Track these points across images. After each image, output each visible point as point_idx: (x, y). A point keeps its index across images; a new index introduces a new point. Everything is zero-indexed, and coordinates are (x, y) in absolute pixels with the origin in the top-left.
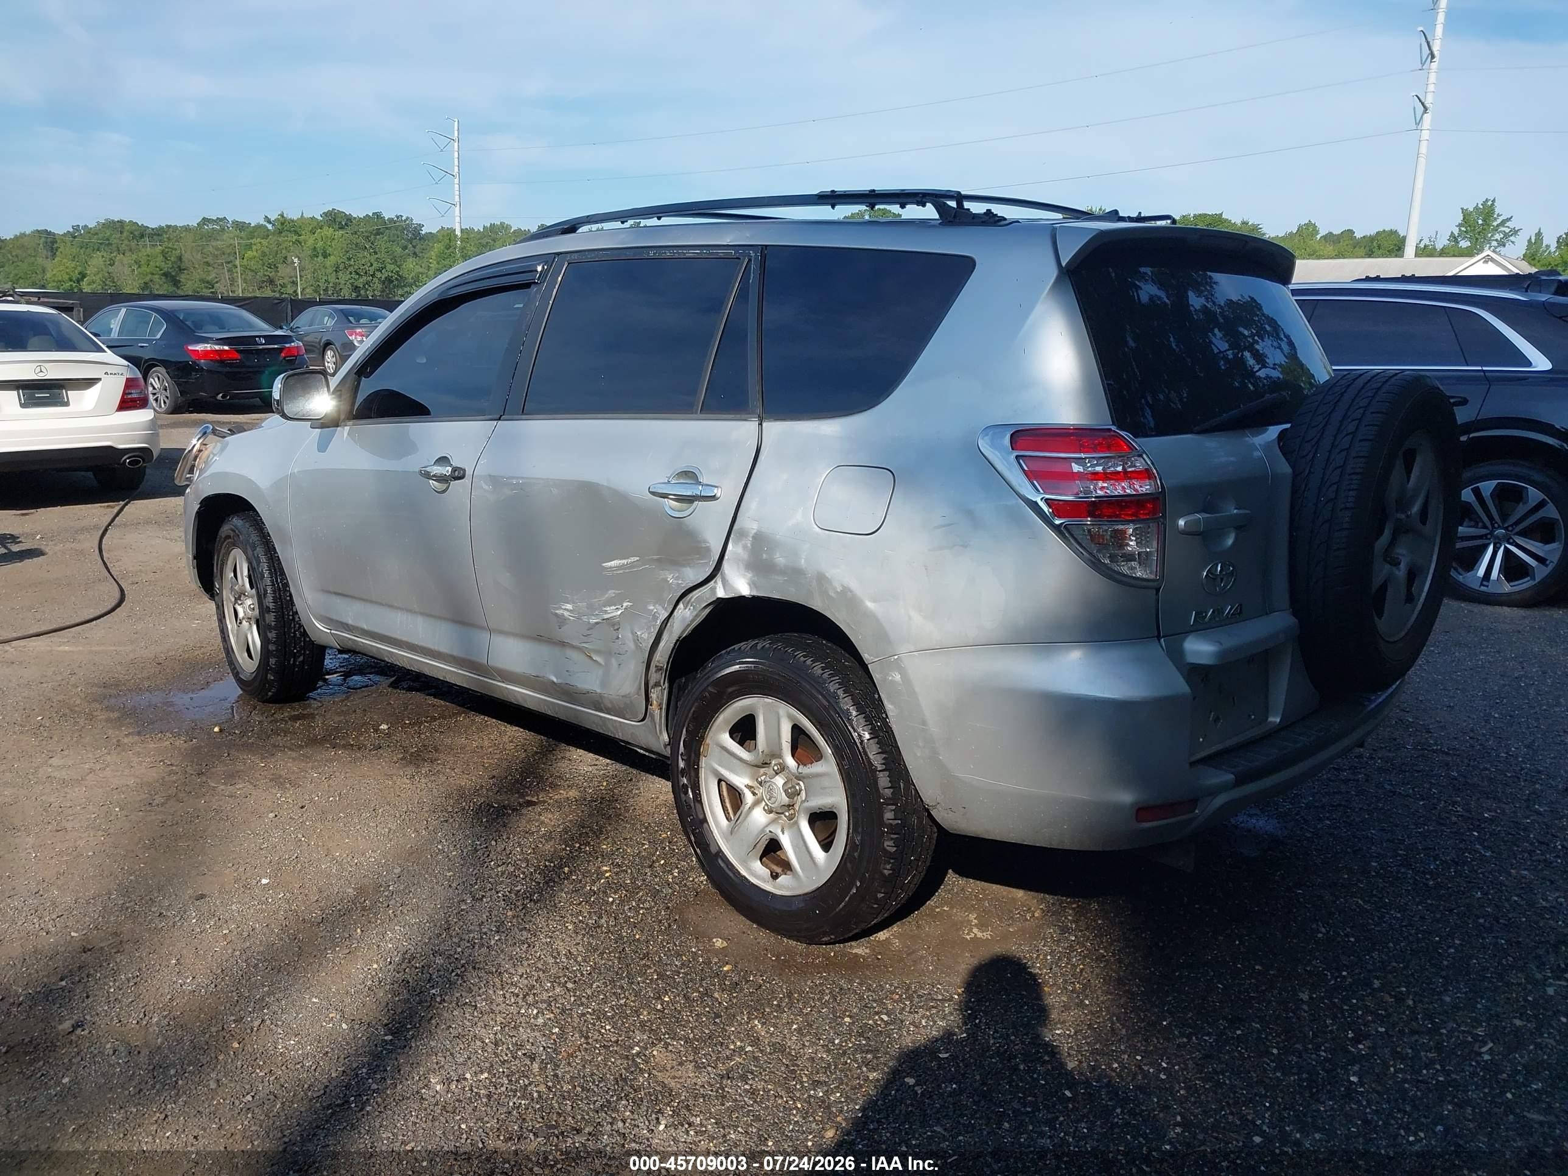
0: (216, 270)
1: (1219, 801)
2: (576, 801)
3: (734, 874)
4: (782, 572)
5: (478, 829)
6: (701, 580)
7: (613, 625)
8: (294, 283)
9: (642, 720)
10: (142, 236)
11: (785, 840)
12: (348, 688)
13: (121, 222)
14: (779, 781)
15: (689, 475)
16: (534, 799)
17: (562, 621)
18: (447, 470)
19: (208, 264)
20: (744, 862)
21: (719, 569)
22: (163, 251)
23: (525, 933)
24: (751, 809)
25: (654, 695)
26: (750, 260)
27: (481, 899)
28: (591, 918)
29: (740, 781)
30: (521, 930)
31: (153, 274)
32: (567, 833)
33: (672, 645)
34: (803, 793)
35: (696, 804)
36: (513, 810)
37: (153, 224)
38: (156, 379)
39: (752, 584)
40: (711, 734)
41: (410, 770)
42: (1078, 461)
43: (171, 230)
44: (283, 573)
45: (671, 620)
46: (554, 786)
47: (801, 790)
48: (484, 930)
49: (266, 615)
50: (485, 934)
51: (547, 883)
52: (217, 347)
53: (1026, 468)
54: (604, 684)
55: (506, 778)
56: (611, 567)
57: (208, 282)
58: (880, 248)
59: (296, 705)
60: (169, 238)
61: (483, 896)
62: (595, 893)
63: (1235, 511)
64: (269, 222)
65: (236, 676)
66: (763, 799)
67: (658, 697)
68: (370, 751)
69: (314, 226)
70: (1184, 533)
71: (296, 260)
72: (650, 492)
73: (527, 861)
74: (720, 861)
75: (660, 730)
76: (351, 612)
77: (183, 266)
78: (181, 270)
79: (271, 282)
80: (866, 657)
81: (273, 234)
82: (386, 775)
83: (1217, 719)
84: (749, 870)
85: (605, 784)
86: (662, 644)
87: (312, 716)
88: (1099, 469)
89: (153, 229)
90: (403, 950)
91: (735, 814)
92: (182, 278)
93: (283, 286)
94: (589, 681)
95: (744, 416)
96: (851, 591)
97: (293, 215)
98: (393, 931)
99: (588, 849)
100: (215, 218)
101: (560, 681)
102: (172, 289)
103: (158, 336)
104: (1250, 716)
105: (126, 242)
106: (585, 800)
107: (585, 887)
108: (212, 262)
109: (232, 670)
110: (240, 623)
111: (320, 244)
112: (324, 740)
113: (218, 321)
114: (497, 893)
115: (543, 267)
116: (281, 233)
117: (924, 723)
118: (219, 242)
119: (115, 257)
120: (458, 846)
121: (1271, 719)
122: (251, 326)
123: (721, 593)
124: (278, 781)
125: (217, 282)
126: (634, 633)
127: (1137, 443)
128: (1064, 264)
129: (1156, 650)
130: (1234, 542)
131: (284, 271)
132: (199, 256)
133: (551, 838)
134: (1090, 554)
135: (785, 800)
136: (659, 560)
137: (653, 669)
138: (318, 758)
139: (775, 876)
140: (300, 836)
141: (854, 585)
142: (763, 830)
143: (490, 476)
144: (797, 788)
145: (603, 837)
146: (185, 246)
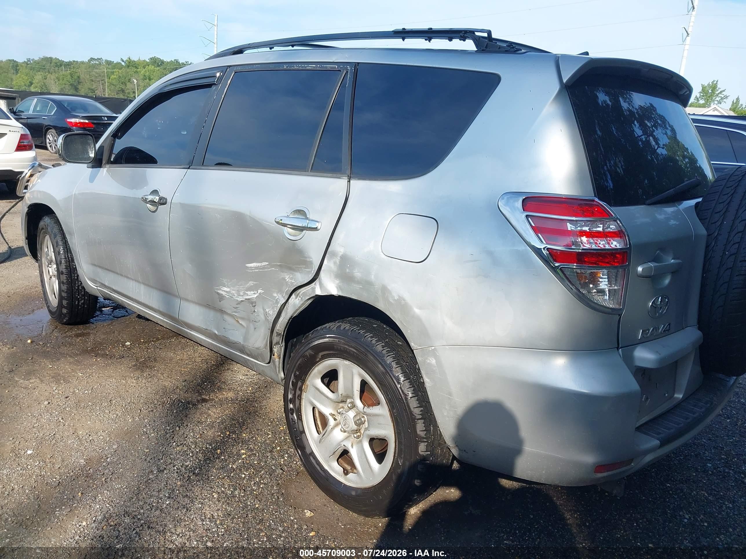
0: (96, 84)
1: (649, 458)
2: (232, 400)
3: (320, 468)
4: (359, 282)
5: (170, 418)
6: (306, 282)
7: (252, 303)
8: (134, 92)
9: (269, 363)
10: (61, 65)
11: (354, 453)
12: (114, 317)
13: (50, 58)
14: (351, 414)
15: (300, 212)
16: (207, 398)
17: (221, 297)
18: (156, 199)
19: (92, 81)
20: (327, 461)
21: (318, 275)
22: (71, 73)
23: (186, 499)
24: (333, 429)
25: (275, 350)
26: (347, 72)
27: (163, 471)
28: (229, 490)
29: (327, 411)
30: (184, 497)
31: (65, 84)
32: (223, 424)
33: (287, 321)
34: (366, 423)
35: (299, 420)
36: (194, 405)
37: (66, 60)
38: (51, 136)
39: (339, 288)
40: (310, 379)
41: (137, 373)
42: (571, 221)
43: (75, 63)
44: (71, 253)
45: (287, 304)
46: (220, 389)
47: (365, 421)
48: (161, 496)
49: (61, 276)
50: (161, 499)
51: (205, 460)
52: (82, 121)
53: (533, 225)
54: (245, 339)
55: (193, 382)
56: (251, 267)
57: (92, 89)
58: (434, 66)
59: (81, 327)
60: (74, 67)
61: (165, 469)
62: (234, 470)
63: (672, 261)
64: (123, 61)
65: (48, 307)
66: (340, 423)
67: (278, 351)
68: (117, 359)
69: (145, 64)
70: (641, 276)
71: (135, 81)
72: (275, 221)
73: (196, 443)
74: (312, 458)
75: (279, 371)
76: (108, 279)
77: (80, 81)
78: (79, 83)
79: (123, 91)
80: (412, 344)
81: (125, 67)
82: (123, 376)
83: (647, 399)
84: (330, 466)
85: (250, 389)
86: (281, 319)
87: (89, 334)
88: (586, 229)
89: (66, 62)
90: (105, 510)
91: (323, 429)
92: (80, 87)
93: (129, 93)
94: (237, 336)
95: (339, 175)
96: (404, 300)
97: (135, 58)
98: (102, 494)
99: (234, 436)
100: (96, 58)
101: (219, 334)
102: (74, 92)
103: (52, 114)
104: (665, 394)
105: (53, 68)
106: (237, 400)
107: (228, 465)
108: (94, 80)
109: (47, 304)
110: (51, 278)
111: (147, 74)
112: (92, 350)
113: (84, 108)
114: (174, 467)
115: (220, 74)
116: (128, 67)
117: (450, 394)
118: (98, 70)
119: (47, 75)
120: (156, 430)
121: (676, 395)
122: (101, 111)
123: (319, 292)
124: (57, 378)
125: (96, 90)
126: (264, 310)
127: (613, 211)
128: (565, 81)
129: (617, 357)
130: (670, 283)
131: (129, 85)
132: (88, 76)
133: (213, 427)
134: (577, 289)
135: (355, 427)
136: (280, 266)
137: (275, 334)
138: (85, 363)
139: (346, 472)
140: (60, 419)
141: (407, 297)
142: (339, 444)
143: (180, 203)
144: (363, 419)
145: (245, 427)
146: (81, 71)
